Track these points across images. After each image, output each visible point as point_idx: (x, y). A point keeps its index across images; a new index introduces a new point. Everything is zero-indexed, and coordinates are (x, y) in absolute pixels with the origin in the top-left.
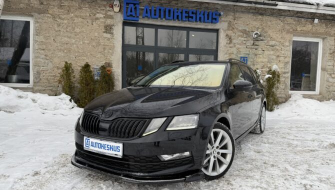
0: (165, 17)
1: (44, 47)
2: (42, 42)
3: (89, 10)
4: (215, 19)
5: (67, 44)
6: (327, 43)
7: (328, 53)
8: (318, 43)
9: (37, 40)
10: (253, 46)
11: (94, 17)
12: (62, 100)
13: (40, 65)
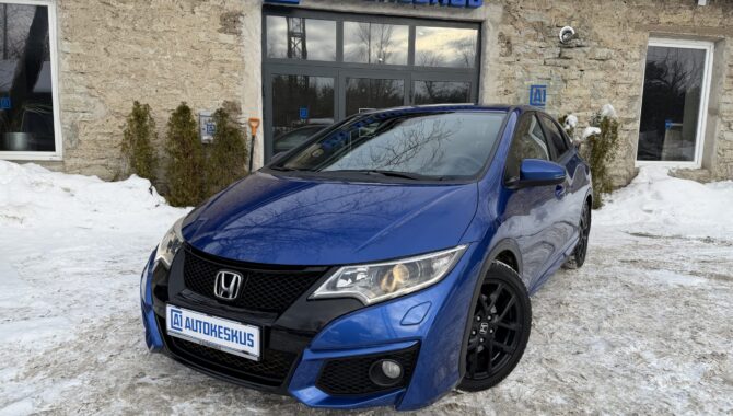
1: (84, 67)
2: (78, 55)
5: (135, 59)
6: (725, 52)
7: (724, 77)
8: (704, 51)
9: (66, 50)
10: (558, 62)
12: (131, 188)
13: (77, 109)
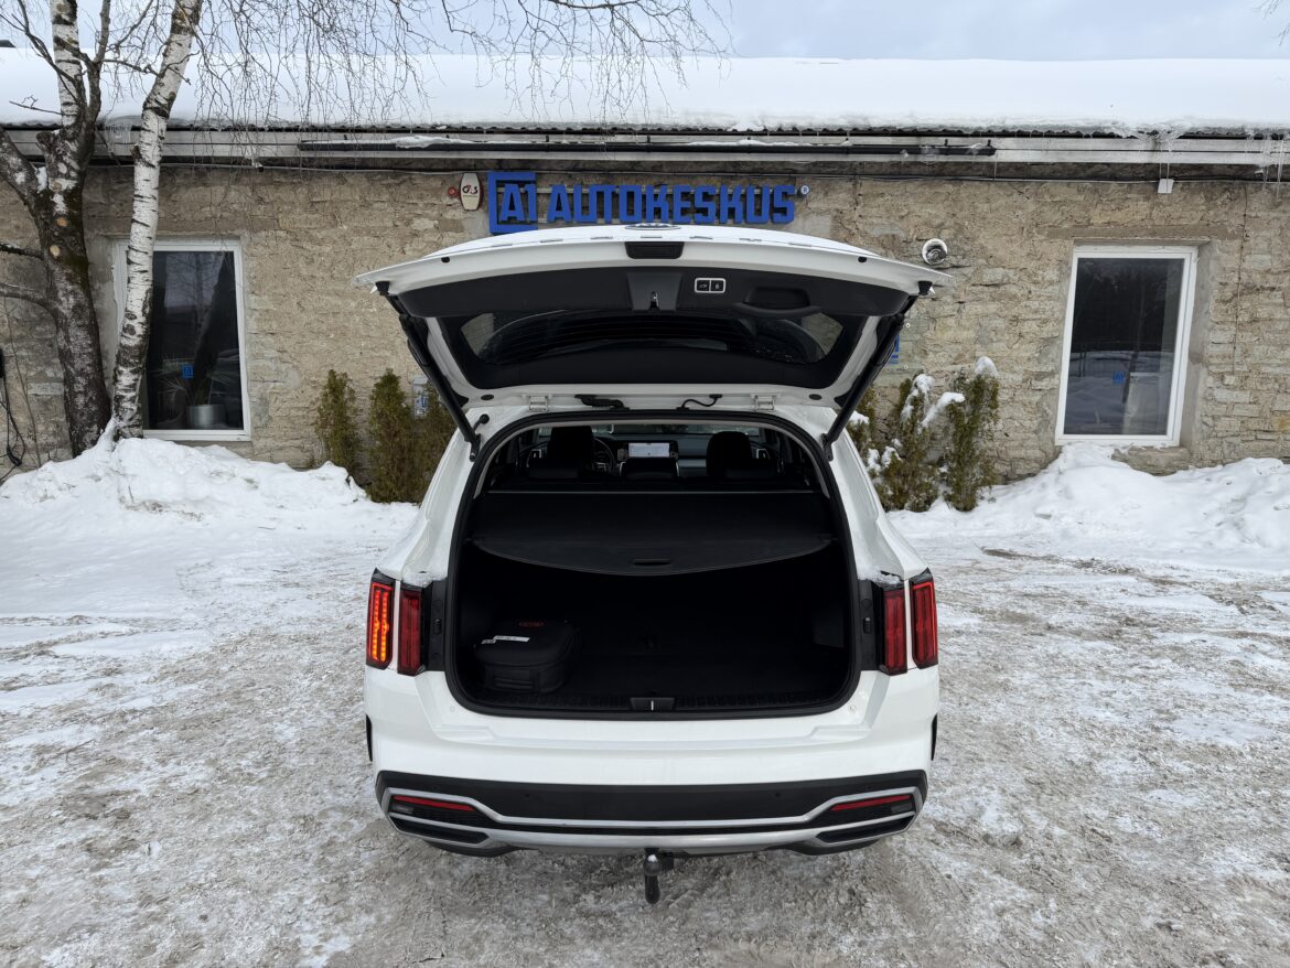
0: (616, 215)
1: (275, 326)
2: (267, 311)
3: (391, 210)
4: (783, 211)
5: (334, 313)
6: (1212, 261)
7: (1212, 301)
8: (1180, 262)
9: (253, 306)
11: (408, 230)
12: (324, 479)
13: (266, 378)
